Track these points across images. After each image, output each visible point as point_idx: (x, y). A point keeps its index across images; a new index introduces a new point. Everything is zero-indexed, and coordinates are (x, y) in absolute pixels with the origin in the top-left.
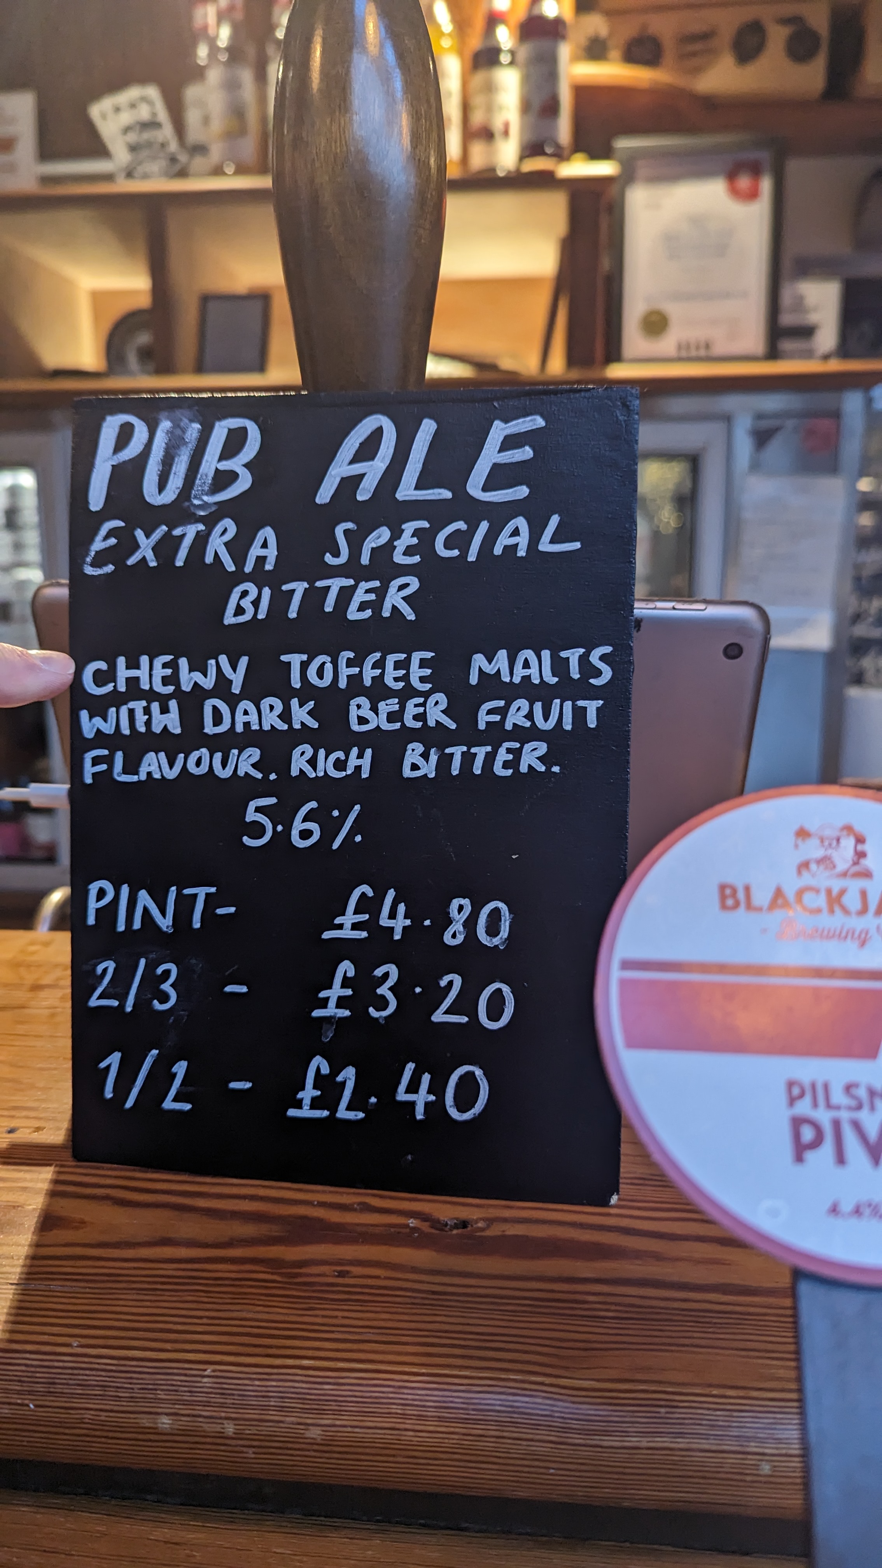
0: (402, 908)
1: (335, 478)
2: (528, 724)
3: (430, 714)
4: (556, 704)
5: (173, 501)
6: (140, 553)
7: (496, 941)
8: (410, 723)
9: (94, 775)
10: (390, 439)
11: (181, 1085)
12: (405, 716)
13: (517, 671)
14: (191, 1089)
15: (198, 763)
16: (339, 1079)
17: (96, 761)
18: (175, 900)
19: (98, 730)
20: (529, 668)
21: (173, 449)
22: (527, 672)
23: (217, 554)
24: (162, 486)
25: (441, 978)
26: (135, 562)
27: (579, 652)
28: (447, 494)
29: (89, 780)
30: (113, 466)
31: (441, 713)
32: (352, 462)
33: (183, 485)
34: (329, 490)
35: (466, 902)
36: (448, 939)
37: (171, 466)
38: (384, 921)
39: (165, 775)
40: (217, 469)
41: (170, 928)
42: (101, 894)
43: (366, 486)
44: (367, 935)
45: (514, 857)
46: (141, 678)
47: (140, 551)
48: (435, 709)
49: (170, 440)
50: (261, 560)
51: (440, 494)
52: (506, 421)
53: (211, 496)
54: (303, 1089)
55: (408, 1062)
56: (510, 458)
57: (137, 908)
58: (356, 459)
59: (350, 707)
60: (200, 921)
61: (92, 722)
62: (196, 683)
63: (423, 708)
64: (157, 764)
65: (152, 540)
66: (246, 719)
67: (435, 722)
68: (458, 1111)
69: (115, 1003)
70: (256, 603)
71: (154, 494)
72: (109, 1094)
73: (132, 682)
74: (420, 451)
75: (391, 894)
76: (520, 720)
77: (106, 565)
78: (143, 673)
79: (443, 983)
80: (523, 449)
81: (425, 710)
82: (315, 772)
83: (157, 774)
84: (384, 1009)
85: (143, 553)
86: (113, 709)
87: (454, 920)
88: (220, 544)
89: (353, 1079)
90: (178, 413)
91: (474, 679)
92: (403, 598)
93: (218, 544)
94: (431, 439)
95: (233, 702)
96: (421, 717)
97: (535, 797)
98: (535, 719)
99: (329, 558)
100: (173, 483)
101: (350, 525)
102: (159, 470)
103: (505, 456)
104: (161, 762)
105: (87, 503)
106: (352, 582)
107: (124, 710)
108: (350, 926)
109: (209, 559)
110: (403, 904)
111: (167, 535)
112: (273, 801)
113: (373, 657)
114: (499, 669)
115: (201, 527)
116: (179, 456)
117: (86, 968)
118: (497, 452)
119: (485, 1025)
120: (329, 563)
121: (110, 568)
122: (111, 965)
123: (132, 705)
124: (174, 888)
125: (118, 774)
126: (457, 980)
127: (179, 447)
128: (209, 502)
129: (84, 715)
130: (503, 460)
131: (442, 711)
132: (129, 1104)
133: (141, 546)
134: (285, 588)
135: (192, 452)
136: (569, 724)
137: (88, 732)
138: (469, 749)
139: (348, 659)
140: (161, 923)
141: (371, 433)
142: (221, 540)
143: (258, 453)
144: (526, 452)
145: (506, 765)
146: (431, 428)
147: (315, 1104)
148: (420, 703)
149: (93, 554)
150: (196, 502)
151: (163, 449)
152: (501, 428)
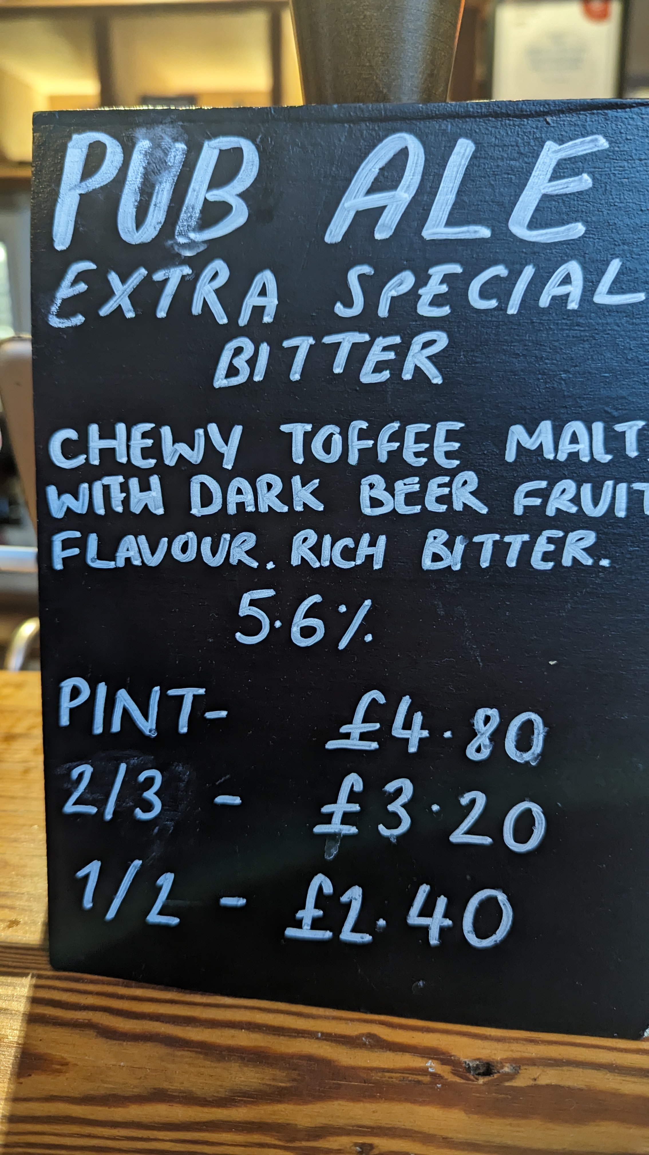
0: (418, 718)
1: (349, 211)
2: (574, 509)
3: (457, 496)
4: (608, 486)
5: (153, 239)
6: (115, 302)
7: (527, 757)
8: (432, 506)
9: (65, 560)
10: (416, 163)
11: (168, 897)
12: (426, 498)
13: (563, 446)
14: (179, 902)
15: (184, 548)
16: (344, 899)
17: (67, 544)
18: (159, 702)
19: (69, 509)
20: (578, 443)
21: (152, 174)
22: (574, 448)
23: (206, 302)
24: (140, 219)
25: (462, 794)
26: (108, 313)
27: (637, 425)
28: (485, 232)
29: (58, 566)
30: (81, 195)
31: (470, 495)
32: (370, 192)
33: (166, 219)
34: (341, 227)
35: (493, 713)
36: (471, 753)
37: (150, 195)
38: (398, 731)
39: (146, 561)
40: (205, 199)
41: (153, 732)
42: (75, 692)
43: (386, 222)
44: (377, 746)
45: (551, 663)
46: (117, 449)
47: (115, 299)
48: (463, 490)
49: (149, 163)
50: (258, 311)
51: (476, 232)
52: (561, 141)
53: (199, 232)
54: (303, 907)
55: (422, 884)
56: (563, 188)
57: (116, 709)
58: (375, 188)
59: (361, 486)
60: (187, 725)
61: (61, 500)
62: (181, 455)
63: (449, 489)
64: (137, 549)
65: (129, 286)
66: (240, 498)
67: (462, 505)
68: (478, 936)
69: (93, 810)
70: (252, 362)
71: (131, 230)
72: (88, 903)
73: (107, 454)
74: (453, 178)
75: (406, 702)
76: (564, 505)
77: (74, 314)
78: (119, 444)
79: (465, 800)
80: (580, 176)
81: (451, 492)
82: (320, 561)
83: (137, 560)
84: (396, 827)
85: (117, 302)
86: (86, 485)
87: (479, 732)
88: (210, 292)
89: (360, 900)
90: (159, 130)
91: (510, 456)
92: (429, 358)
93: (207, 291)
94: (467, 164)
95: (224, 481)
96: (445, 499)
97: (579, 594)
98: (582, 504)
99: (339, 309)
100: (153, 216)
101: (366, 269)
102: (136, 201)
103: (558, 185)
104: (141, 547)
105: (51, 241)
106: (366, 337)
107: (98, 487)
108: (358, 736)
109: (197, 309)
110: (419, 713)
111: (147, 280)
112: (270, 593)
113: (390, 428)
114: (541, 445)
115: (187, 270)
116: (160, 183)
117: (60, 771)
118: (547, 181)
119: (510, 847)
120: (340, 315)
121: (79, 320)
122: (88, 770)
123: (106, 480)
124: (157, 689)
125: (92, 559)
126: (481, 799)
127: (160, 173)
128: (196, 240)
129: (52, 491)
130: (555, 190)
131: (471, 493)
132: (111, 914)
133: (116, 293)
134: (286, 344)
135: (176, 179)
136: (622, 511)
137: (57, 512)
138: (502, 537)
139: (361, 430)
140: (143, 726)
141: (394, 155)
142: (211, 287)
143: (256, 179)
144: (583, 181)
145: (546, 557)
146: (468, 149)
147: (316, 924)
148: (445, 483)
149: (59, 302)
150: (181, 240)
151: (140, 175)
152: (553, 150)
